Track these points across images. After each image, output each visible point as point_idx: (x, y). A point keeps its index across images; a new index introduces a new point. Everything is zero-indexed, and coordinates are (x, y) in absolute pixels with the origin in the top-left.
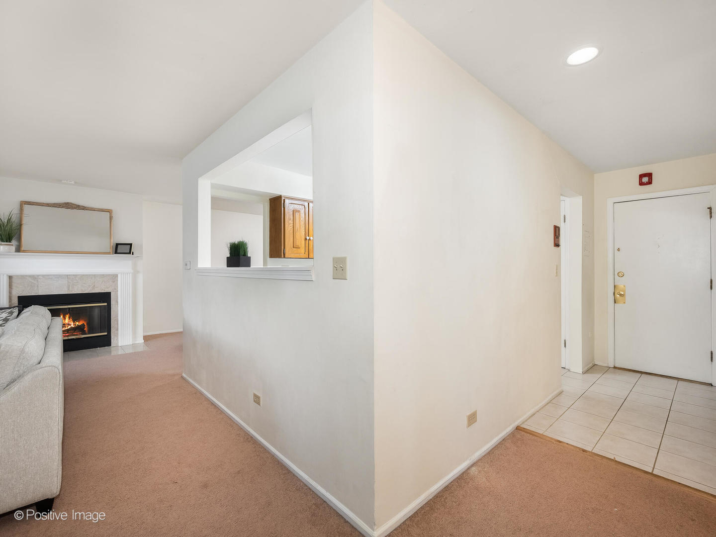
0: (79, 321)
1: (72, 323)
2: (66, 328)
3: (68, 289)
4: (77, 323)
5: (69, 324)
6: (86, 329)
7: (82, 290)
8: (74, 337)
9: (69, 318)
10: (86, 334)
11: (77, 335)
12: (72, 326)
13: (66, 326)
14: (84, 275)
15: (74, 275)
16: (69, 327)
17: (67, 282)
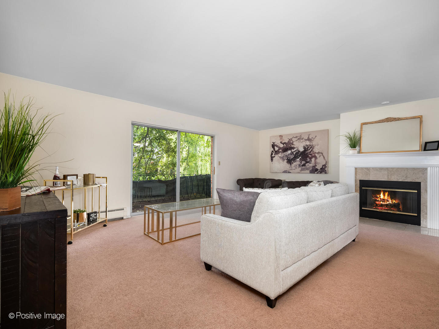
0: (395, 200)
1: (390, 201)
2: (386, 203)
3: (388, 178)
4: (394, 201)
5: (388, 201)
6: (401, 207)
7: (397, 179)
8: (392, 212)
9: (388, 195)
10: (400, 211)
11: (394, 211)
12: (390, 202)
13: (386, 201)
14: (399, 168)
15: (392, 168)
16: (388, 203)
17: (387, 172)
